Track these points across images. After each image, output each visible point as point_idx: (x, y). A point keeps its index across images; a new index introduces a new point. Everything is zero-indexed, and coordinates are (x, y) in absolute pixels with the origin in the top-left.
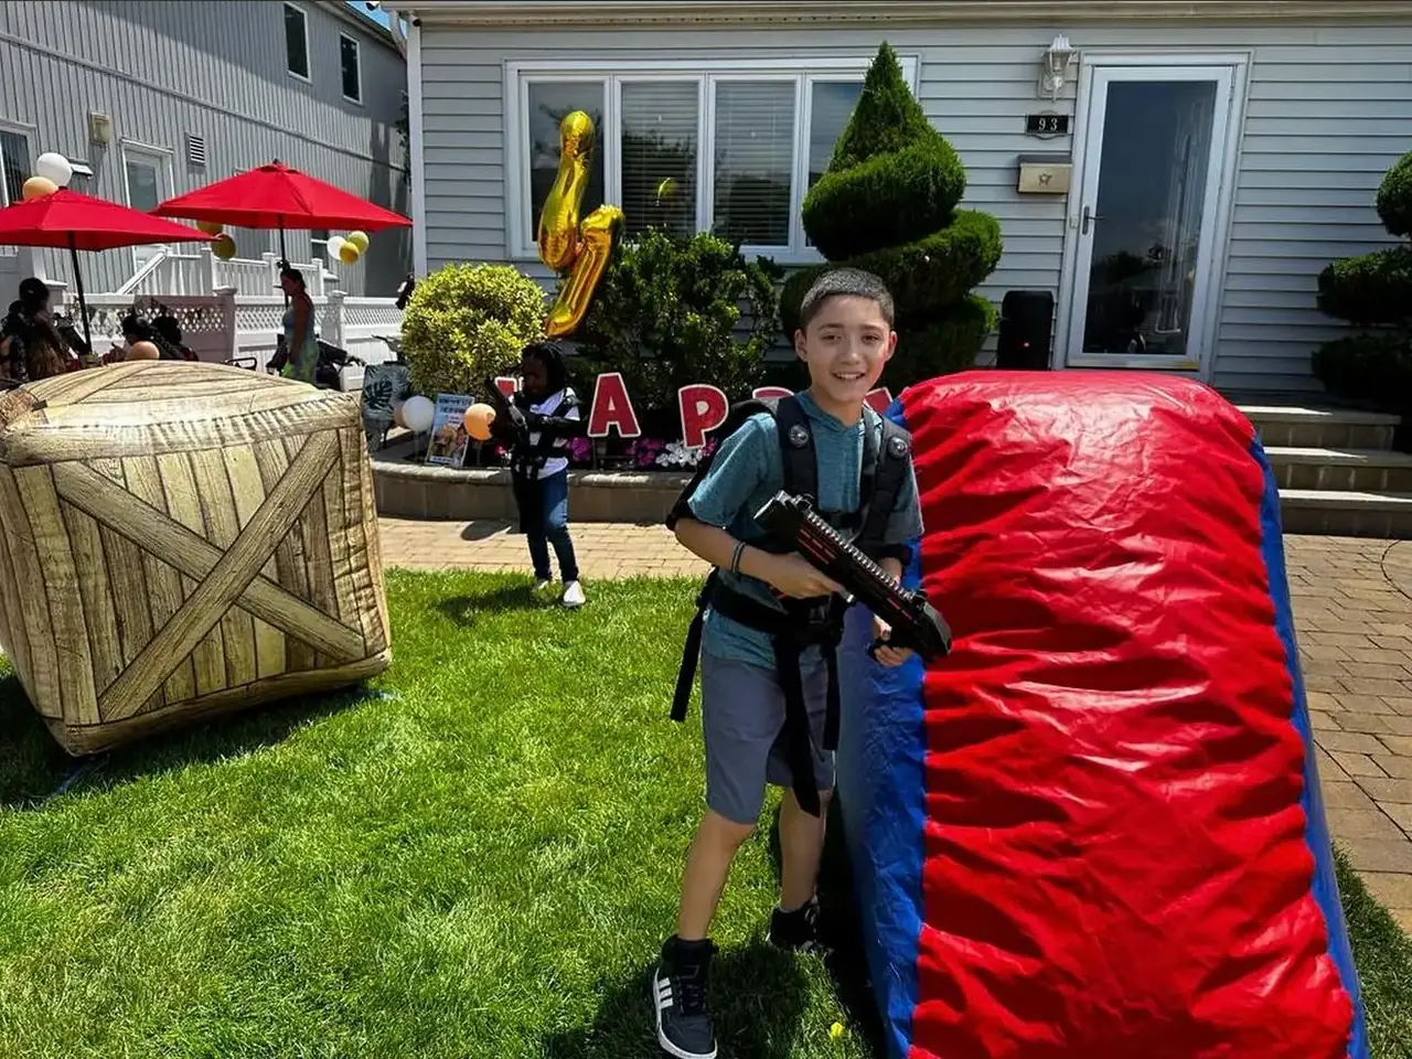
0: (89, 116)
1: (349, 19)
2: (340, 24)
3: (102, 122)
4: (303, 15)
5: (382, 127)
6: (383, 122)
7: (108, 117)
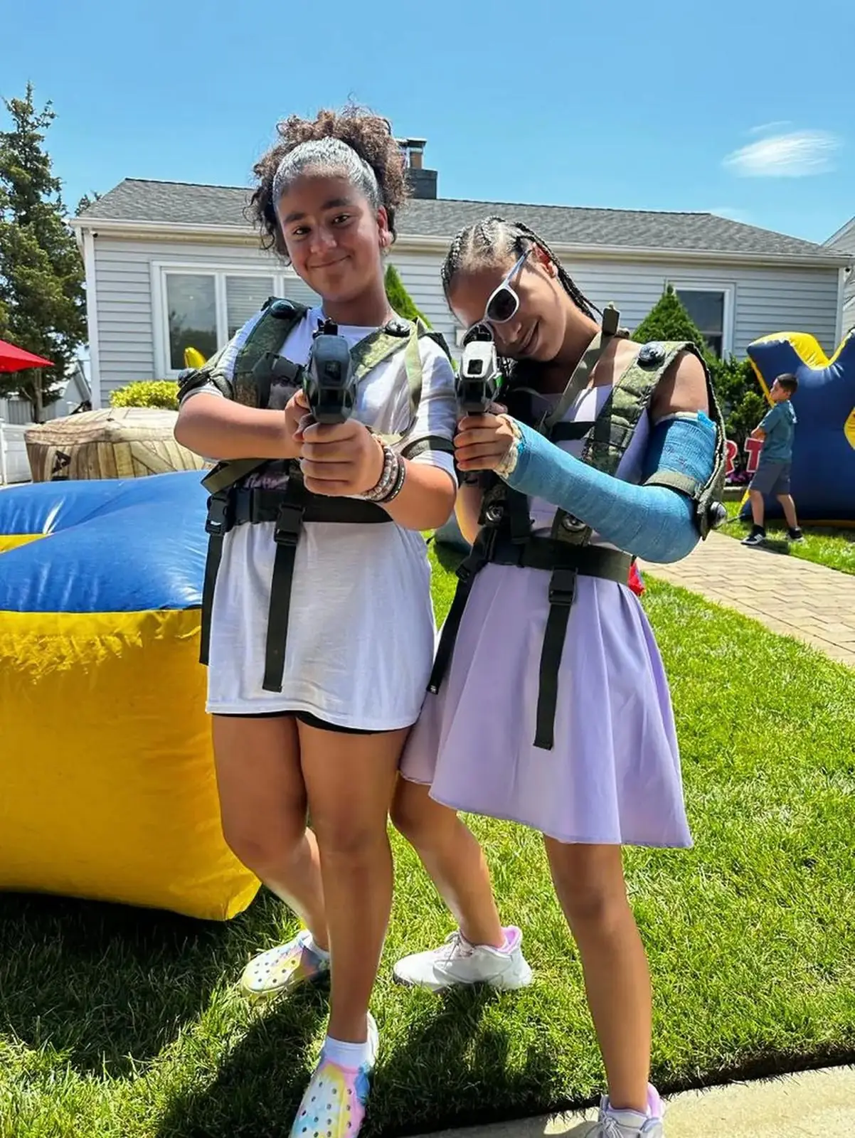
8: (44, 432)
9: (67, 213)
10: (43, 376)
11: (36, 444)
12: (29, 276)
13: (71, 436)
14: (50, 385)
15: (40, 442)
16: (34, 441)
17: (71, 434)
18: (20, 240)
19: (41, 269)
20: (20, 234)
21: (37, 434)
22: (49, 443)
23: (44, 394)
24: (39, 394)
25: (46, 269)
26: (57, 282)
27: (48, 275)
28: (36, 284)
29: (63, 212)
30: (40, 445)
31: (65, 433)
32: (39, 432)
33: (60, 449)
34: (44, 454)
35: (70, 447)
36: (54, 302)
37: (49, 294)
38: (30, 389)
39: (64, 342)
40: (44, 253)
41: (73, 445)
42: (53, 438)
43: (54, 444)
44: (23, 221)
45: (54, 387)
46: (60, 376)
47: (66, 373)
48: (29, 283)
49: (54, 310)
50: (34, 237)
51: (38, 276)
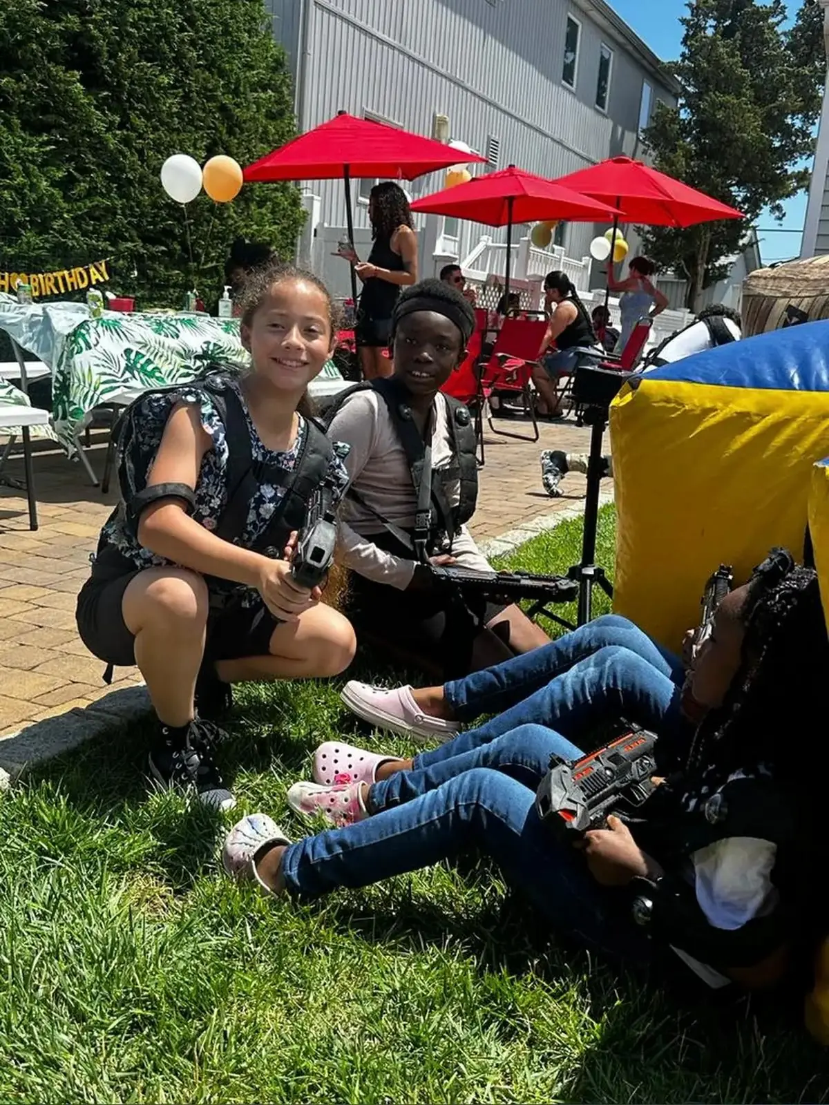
0: (434, 117)
1: (613, 31)
2: (604, 36)
3: (443, 122)
4: (577, 26)
5: (620, 129)
6: (621, 125)
7: (448, 119)
8: (774, 278)
9: (785, 18)
10: (712, 245)
11: (759, 295)
12: (722, 105)
13: (816, 284)
14: (718, 258)
15: (766, 293)
16: (758, 291)
17: (815, 280)
18: (720, 57)
19: (739, 95)
20: (721, 50)
21: (762, 282)
22: (778, 295)
23: (707, 270)
24: (701, 271)
25: (745, 95)
26: (756, 114)
27: (746, 104)
28: (728, 117)
29: (779, 18)
30: (765, 297)
31: (807, 280)
32: (765, 278)
33: (794, 303)
34: (770, 308)
35: (810, 300)
36: (747, 141)
37: (741, 130)
38: (692, 262)
39: (745, 200)
40: (746, 73)
41: (817, 296)
42: (786, 287)
43: (786, 296)
44: (727, 33)
45: (723, 260)
46: (732, 247)
47: (741, 242)
48: (720, 115)
49: (744, 150)
50: (738, 53)
51: (733, 104)
